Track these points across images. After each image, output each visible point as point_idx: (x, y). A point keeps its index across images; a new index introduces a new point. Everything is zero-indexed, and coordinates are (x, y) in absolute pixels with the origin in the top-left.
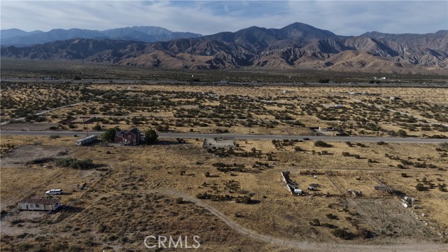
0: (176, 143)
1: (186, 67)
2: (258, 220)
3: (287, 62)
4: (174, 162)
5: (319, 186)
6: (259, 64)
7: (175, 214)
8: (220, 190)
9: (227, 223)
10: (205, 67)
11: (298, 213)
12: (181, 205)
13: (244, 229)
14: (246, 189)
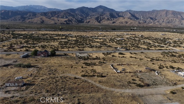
0: (64, 56)
1: (56, 23)
2: (108, 83)
3: (98, 21)
4: (66, 63)
5: (126, 69)
6: (86, 22)
7: (75, 83)
8: (89, 73)
9: (97, 85)
10: (64, 24)
11: (121, 79)
12: (76, 80)
13: (104, 87)
14: (99, 72)
